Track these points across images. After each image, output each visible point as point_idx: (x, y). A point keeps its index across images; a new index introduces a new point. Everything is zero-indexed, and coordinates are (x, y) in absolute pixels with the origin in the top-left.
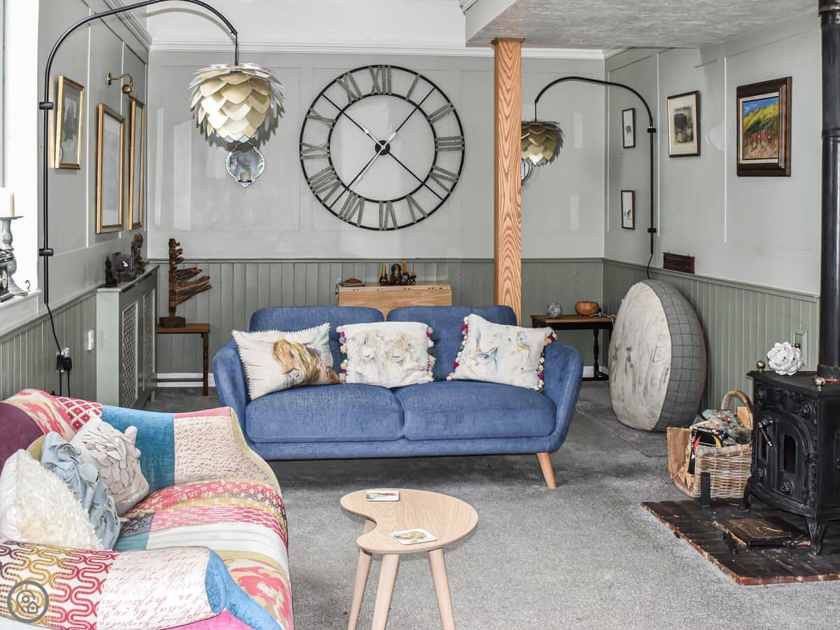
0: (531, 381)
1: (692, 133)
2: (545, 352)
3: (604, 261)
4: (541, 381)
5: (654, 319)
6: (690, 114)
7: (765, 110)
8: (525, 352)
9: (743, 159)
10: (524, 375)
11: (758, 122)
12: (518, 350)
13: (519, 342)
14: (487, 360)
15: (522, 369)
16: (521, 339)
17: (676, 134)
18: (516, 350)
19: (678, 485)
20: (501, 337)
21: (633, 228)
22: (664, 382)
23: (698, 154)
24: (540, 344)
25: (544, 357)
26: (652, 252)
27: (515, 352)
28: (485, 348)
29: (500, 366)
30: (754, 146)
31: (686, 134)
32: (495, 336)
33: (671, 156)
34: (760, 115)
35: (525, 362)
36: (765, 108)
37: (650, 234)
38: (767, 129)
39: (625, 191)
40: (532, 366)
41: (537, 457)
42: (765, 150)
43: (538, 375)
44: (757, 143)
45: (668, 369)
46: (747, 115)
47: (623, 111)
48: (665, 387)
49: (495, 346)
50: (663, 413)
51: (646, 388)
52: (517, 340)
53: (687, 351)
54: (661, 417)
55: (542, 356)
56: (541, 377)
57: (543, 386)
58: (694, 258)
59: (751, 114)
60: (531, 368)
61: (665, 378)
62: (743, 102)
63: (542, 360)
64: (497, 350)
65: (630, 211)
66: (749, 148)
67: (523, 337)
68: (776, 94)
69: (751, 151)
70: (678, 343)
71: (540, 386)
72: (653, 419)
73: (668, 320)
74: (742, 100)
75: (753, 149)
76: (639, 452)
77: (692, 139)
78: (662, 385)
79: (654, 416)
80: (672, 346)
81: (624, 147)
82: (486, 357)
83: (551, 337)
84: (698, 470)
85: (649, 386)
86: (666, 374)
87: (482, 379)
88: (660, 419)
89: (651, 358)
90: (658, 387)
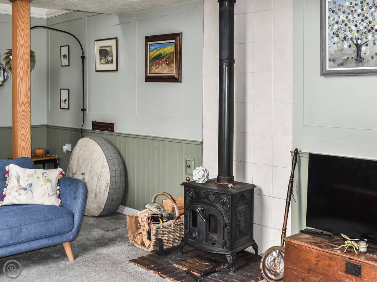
0: (54, 201)
1: (112, 59)
2: (59, 182)
3: (47, 126)
4: (59, 200)
5: (98, 157)
6: (111, 49)
7: (164, 49)
8: (49, 184)
9: (149, 73)
10: (50, 197)
11: (160, 55)
12: (45, 184)
13: (44, 178)
14: (26, 192)
15: (49, 194)
16: (45, 177)
17: (101, 59)
18: (43, 184)
19: (137, 246)
20: (32, 177)
21: (69, 109)
22: (107, 190)
23: (117, 70)
24: (57, 178)
25: (59, 186)
26: (84, 121)
27: (43, 185)
28: (24, 184)
29: (36, 194)
30: (157, 67)
31: (108, 60)
32: (28, 176)
33: (96, 71)
34: (161, 51)
35: (50, 189)
36: (165, 48)
37: (82, 112)
38: (167, 59)
39: (62, 89)
40: (54, 192)
41: (63, 245)
42: (165, 69)
43: (57, 197)
44: (159, 65)
45: (108, 183)
46: (152, 51)
47: (61, 47)
48: (107, 193)
49: (30, 182)
50: (106, 207)
51: (96, 194)
52: (43, 178)
53: (118, 172)
54: (104, 209)
55: (58, 185)
56: (59, 197)
57: (61, 203)
58: (114, 124)
59: (155, 51)
60: (53, 193)
61: (107, 188)
62: (150, 44)
63: (58, 188)
64: (31, 185)
65: (66, 100)
66: (154, 68)
67: (46, 176)
68: (174, 41)
69: (155, 69)
70: (113, 169)
71: (59, 203)
72: (100, 210)
73: (106, 157)
74: (148, 43)
75: (157, 68)
76: (100, 229)
77: (112, 62)
78: (105, 192)
79: (101, 208)
80: (110, 171)
81: (61, 66)
82: (25, 190)
83: (61, 173)
84: (153, 237)
85: (98, 193)
86: (107, 186)
87: (24, 203)
88: (103, 210)
89: (98, 178)
90: (103, 194)
